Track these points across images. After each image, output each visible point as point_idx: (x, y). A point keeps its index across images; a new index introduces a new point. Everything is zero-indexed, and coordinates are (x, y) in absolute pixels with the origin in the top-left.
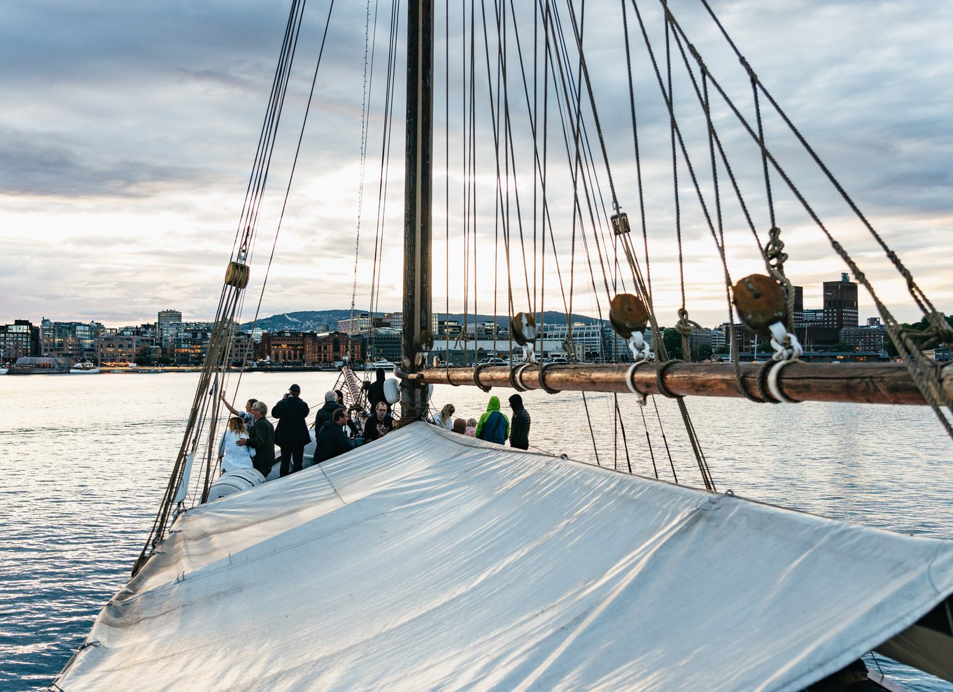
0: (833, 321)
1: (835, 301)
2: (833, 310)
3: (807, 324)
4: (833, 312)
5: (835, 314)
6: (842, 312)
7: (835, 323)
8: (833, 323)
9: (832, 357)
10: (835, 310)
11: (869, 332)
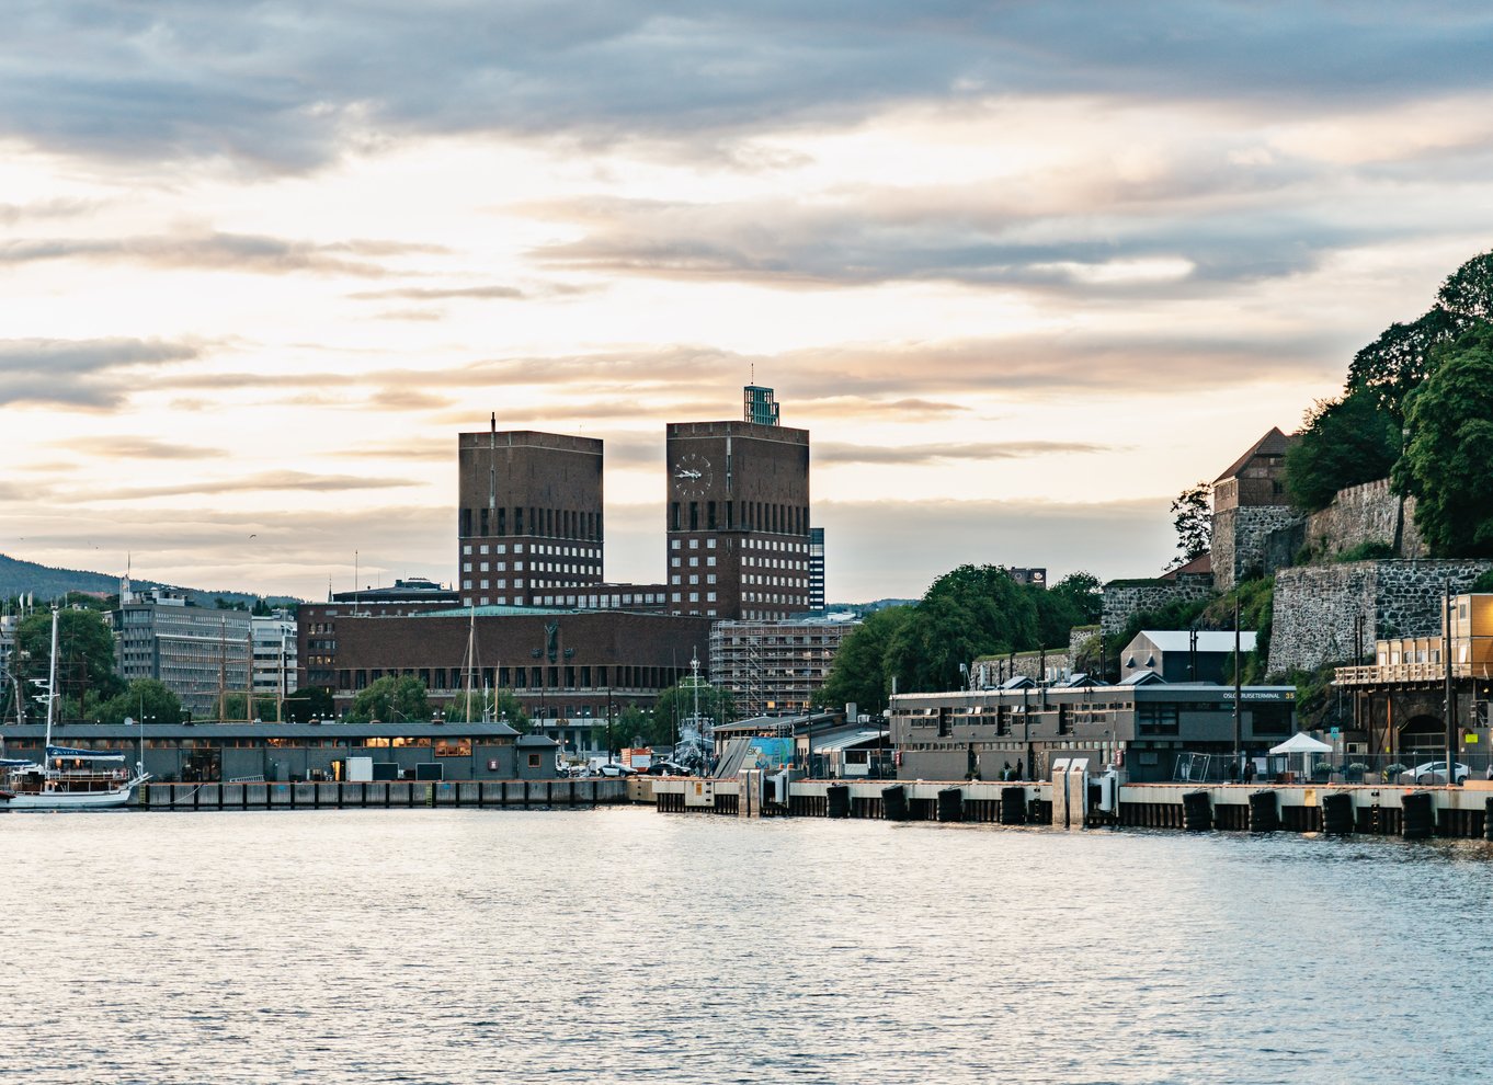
0: (703, 588)
1: (712, 505)
2: (703, 544)
3: (604, 598)
4: (703, 553)
5: (711, 561)
6: (737, 552)
7: (711, 597)
8: (703, 597)
9: (346, 739)
10: (711, 544)
11: (816, 639)
